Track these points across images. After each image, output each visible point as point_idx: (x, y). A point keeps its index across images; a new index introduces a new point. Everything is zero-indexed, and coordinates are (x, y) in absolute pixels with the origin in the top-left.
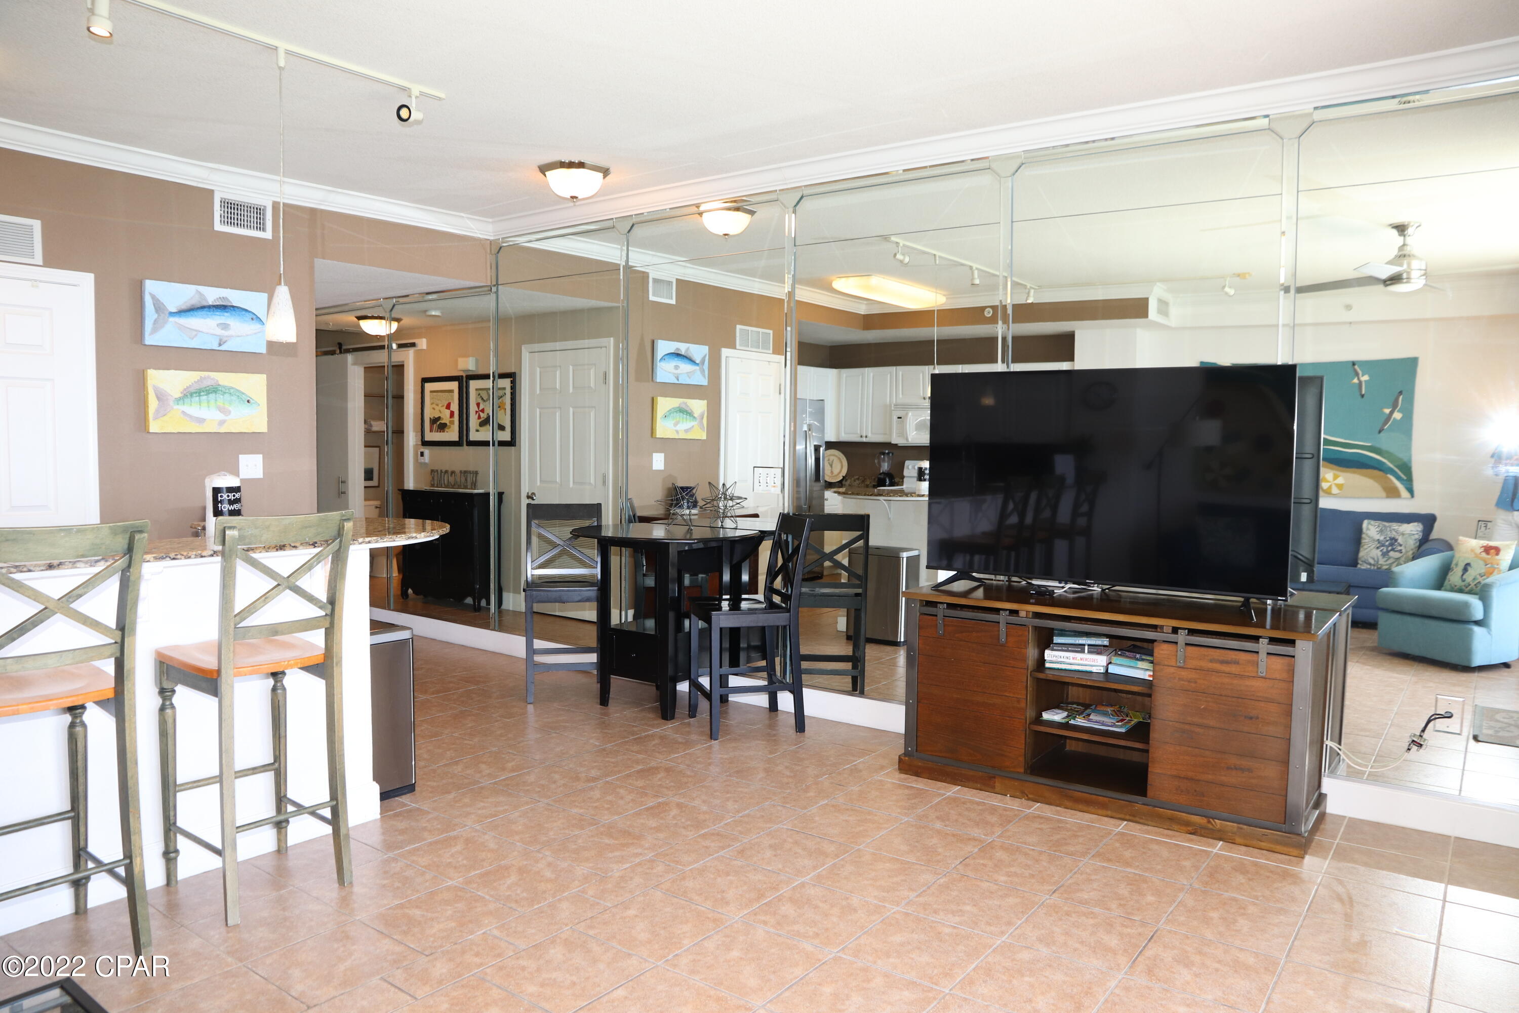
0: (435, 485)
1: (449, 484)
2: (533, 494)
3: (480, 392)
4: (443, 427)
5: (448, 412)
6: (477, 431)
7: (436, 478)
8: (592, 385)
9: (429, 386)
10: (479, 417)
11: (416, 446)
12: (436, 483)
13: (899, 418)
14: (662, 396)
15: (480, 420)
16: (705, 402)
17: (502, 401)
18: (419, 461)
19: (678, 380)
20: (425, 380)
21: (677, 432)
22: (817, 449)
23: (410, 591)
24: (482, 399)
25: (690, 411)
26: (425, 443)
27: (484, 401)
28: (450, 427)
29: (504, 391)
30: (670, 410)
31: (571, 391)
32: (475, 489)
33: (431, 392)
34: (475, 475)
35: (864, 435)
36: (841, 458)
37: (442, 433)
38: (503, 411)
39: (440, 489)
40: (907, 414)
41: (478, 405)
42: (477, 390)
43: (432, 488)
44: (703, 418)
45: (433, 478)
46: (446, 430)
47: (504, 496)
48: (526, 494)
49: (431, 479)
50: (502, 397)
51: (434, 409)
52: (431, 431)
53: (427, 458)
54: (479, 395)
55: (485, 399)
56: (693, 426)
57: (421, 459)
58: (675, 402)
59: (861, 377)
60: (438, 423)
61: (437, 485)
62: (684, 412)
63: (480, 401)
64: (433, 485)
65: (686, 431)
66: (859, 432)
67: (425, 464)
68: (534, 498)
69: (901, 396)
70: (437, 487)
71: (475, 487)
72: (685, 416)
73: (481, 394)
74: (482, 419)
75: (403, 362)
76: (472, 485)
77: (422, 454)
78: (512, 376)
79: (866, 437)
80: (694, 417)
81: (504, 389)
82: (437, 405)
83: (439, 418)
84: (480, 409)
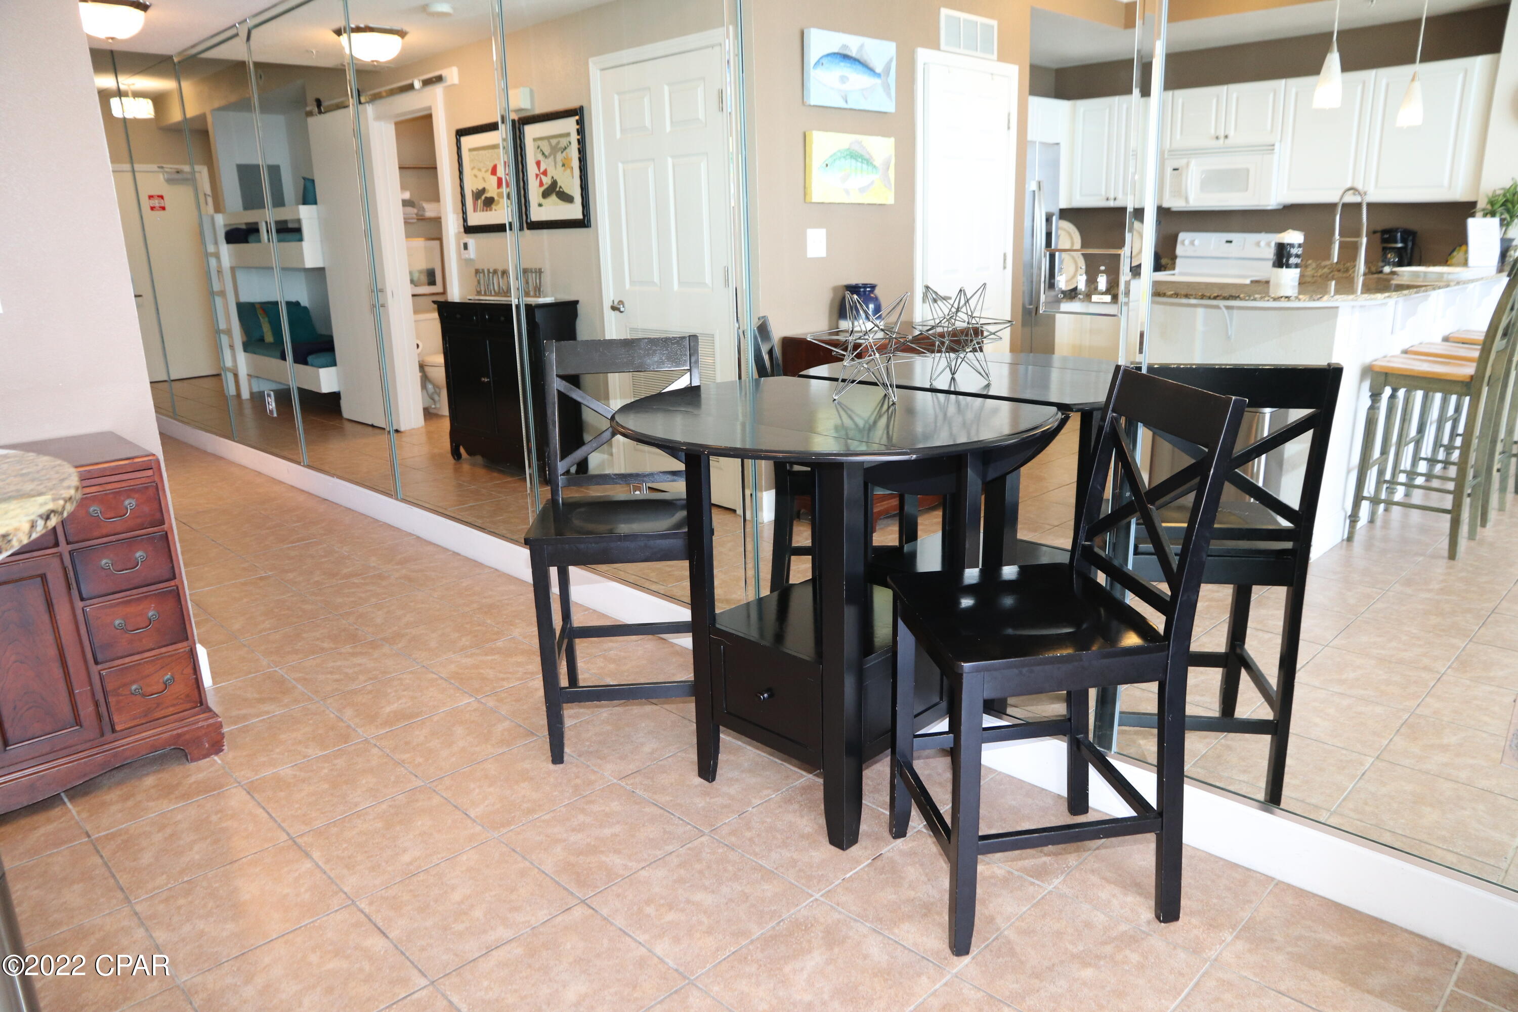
0: (483, 293)
1: (501, 291)
2: (621, 302)
3: (540, 143)
4: (489, 203)
5: (494, 180)
6: (540, 205)
7: (482, 282)
8: (701, 116)
9: (468, 142)
10: (541, 184)
11: (457, 235)
12: (483, 289)
13: (1175, 169)
14: (819, 130)
15: (542, 189)
16: (892, 140)
17: (567, 153)
18: (463, 257)
19: (846, 102)
20: (462, 133)
21: (847, 192)
22: (1049, 219)
23: (462, 450)
24: (543, 154)
25: (867, 157)
26: (470, 230)
27: (546, 157)
28: (498, 202)
29: (568, 139)
30: (835, 154)
31: (668, 129)
32: (539, 297)
33: (471, 150)
34: (538, 274)
35: (1112, 196)
36: (1072, 234)
37: (489, 213)
38: (569, 171)
39: (487, 298)
40: (1188, 165)
41: (538, 164)
42: (535, 140)
43: (477, 298)
44: (888, 168)
45: (479, 282)
46: (494, 207)
47: (579, 306)
48: (611, 304)
49: (476, 283)
50: (565, 148)
51: (476, 176)
52: (475, 210)
53: (472, 253)
54: (538, 147)
55: (547, 153)
56: (872, 183)
57: (466, 255)
58: (843, 140)
59: (1107, 111)
60: (483, 198)
61: (485, 292)
62: (857, 156)
63: (540, 157)
64: (479, 293)
65: (862, 190)
66: (1103, 193)
67: (471, 260)
68: (622, 309)
69: (1178, 137)
70: (485, 295)
71: (540, 294)
72: (859, 164)
73: (542, 147)
74: (545, 187)
75: (430, 108)
76: (535, 291)
77: (466, 246)
78: (577, 113)
79: (1115, 199)
80: (875, 167)
81: (568, 135)
82: (480, 170)
83: (484, 191)
84: (542, 170)
